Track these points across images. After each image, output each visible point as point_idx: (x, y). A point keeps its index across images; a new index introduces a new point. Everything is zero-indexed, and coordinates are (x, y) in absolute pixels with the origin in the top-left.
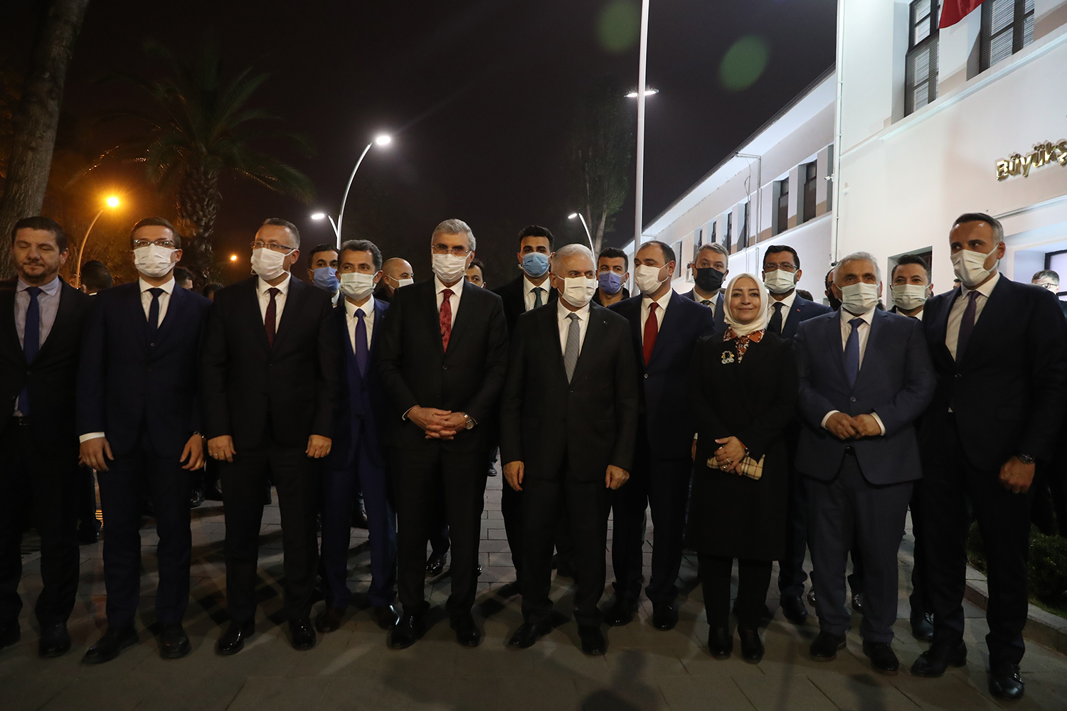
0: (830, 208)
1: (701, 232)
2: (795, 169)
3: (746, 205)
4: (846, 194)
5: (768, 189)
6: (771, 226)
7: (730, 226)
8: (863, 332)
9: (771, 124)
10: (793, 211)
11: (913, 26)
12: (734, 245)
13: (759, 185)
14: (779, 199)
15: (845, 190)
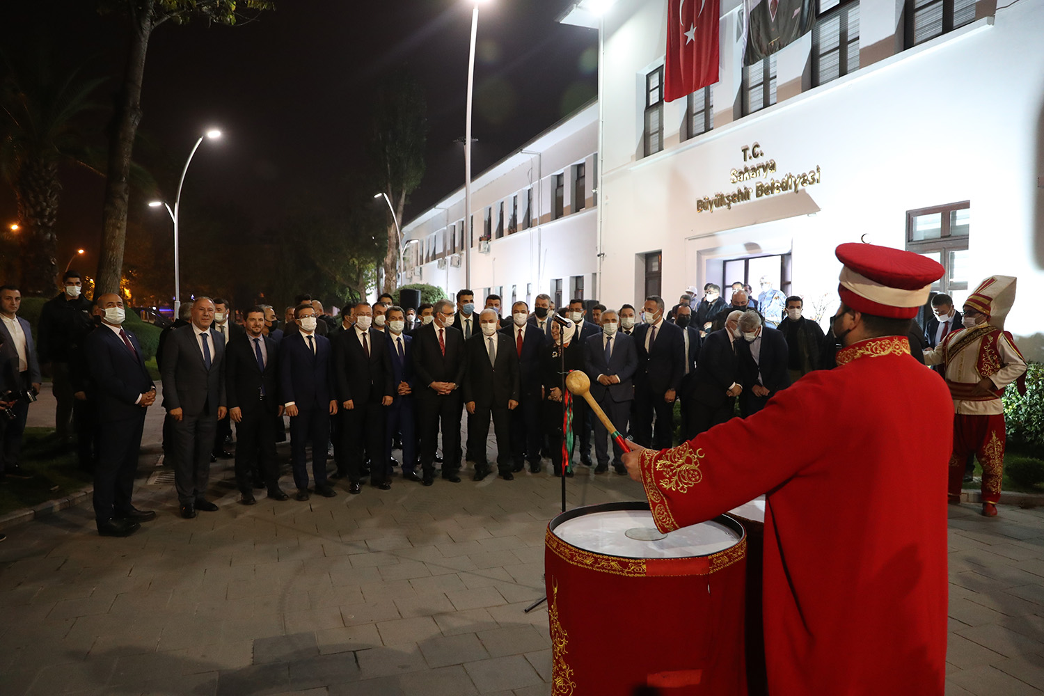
0: (595, 204)
1: (490, 209)
2: (568, 168)
3: (529, 191)
4: (607, 204)
5: (547, 181)
6: (550, 211)
7: (515, 207)
8: (612, 342)
9: (549, 131)
10: (567, 202)
11: (648, 91)
12: (520, 224)
13: (540, 177)
14: (556, 190)
15: (606, 201)
